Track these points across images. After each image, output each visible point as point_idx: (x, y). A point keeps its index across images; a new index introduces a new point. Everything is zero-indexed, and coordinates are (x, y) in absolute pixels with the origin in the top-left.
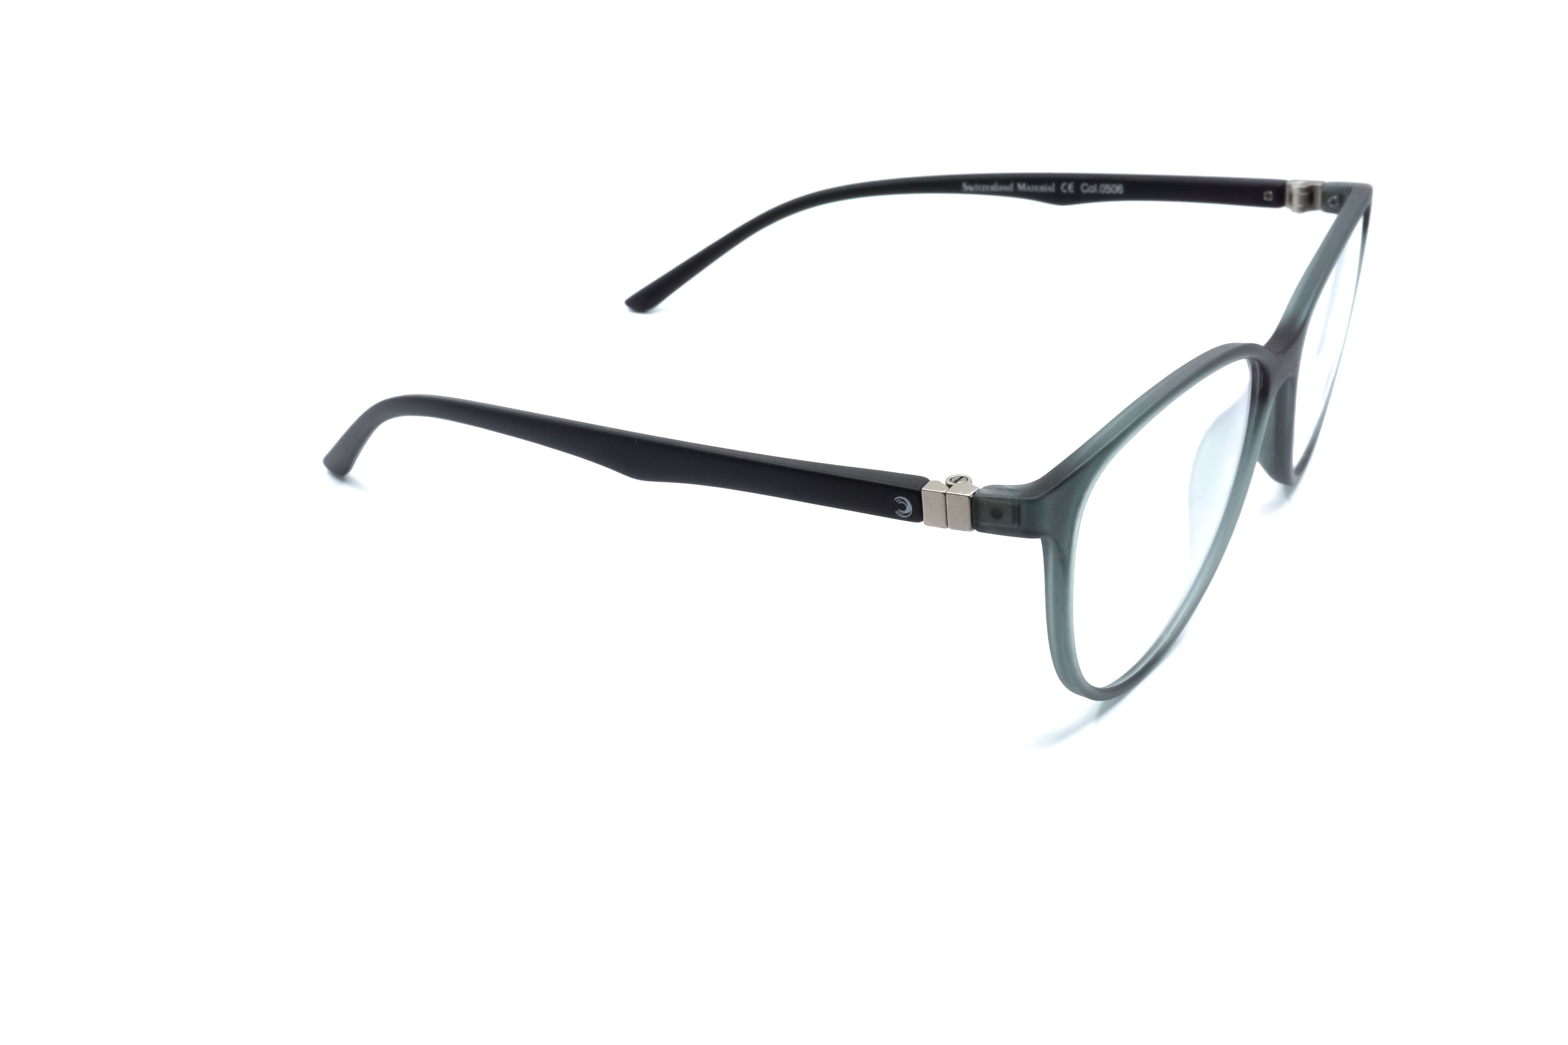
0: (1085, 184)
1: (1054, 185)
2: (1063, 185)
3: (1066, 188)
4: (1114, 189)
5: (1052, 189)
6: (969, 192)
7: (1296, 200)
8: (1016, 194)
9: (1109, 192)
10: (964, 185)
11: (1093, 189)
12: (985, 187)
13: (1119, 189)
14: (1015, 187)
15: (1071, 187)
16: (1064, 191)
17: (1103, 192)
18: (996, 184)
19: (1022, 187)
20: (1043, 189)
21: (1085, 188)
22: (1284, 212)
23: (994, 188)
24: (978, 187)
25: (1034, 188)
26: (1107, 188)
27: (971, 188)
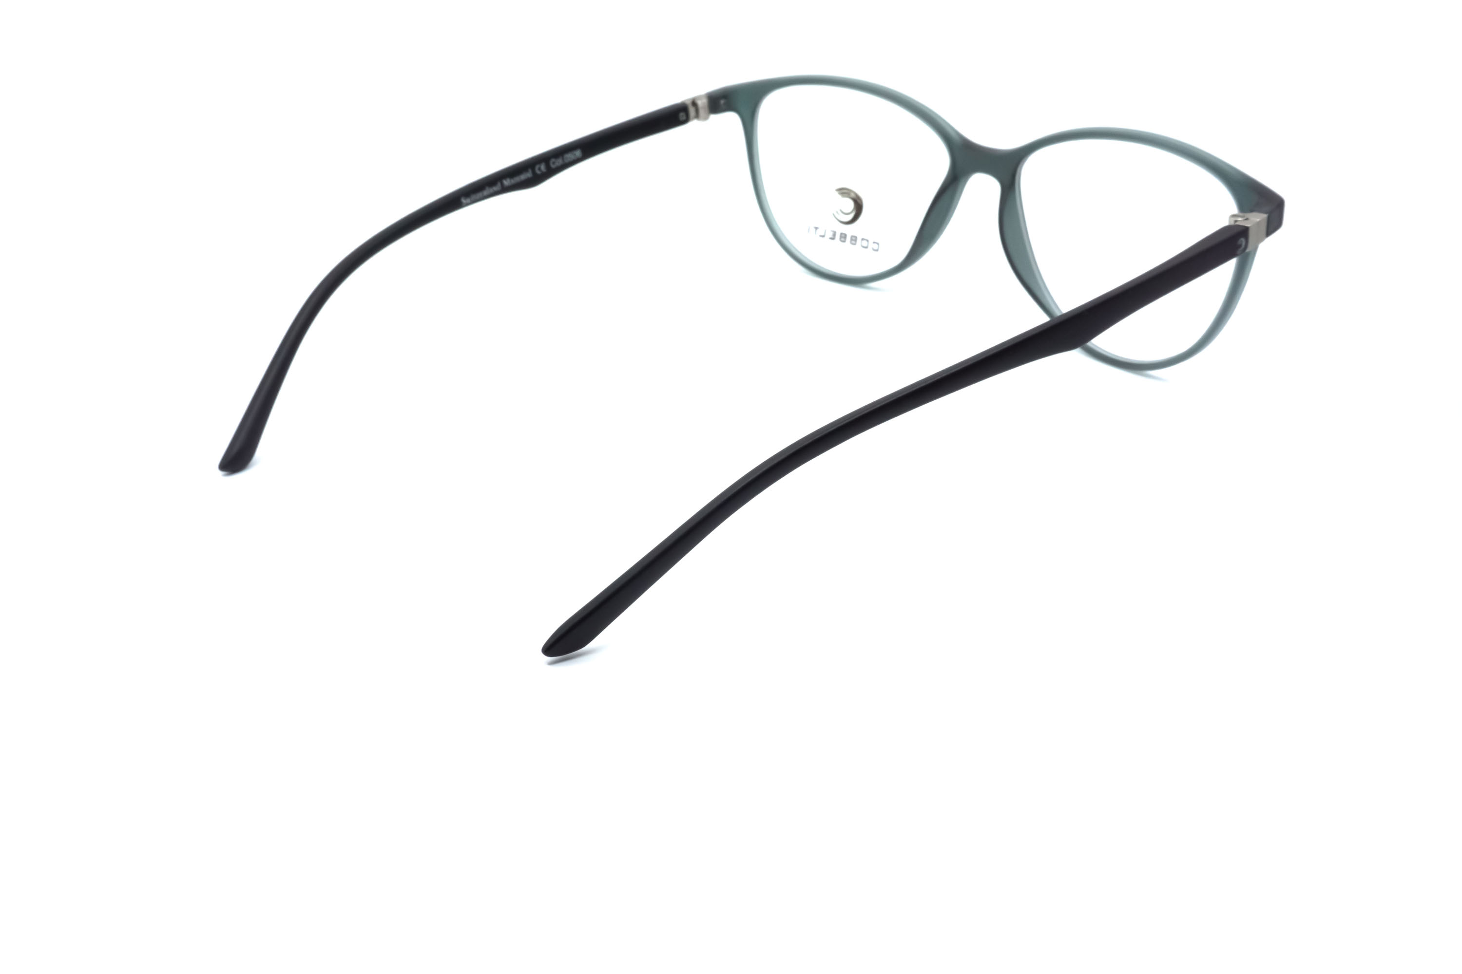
0: (553, 160)
1: (530, 171)
2: (537, 167)
3: (539, 169)
4: (575, 155)
5: (528, 175)
6: (468, 204)
7: (702, 112)
8: (505, 190)
9: (571, 160)
10: (464, 201)
11: (559, 162)
12: (480, 195)
13: (578, 153)
14: (502, 184)
15: (543, 167)
16: (538, 172)
17: (567, 161)
18: (487, 188)
19: (507, 182)
20: (523, 177)
21: (554, 163)
22: (693, 125)
23: (486, 193)
24: (474, 197)
25: (517, 179)
26: (569, 157)
27: (468, 200)
